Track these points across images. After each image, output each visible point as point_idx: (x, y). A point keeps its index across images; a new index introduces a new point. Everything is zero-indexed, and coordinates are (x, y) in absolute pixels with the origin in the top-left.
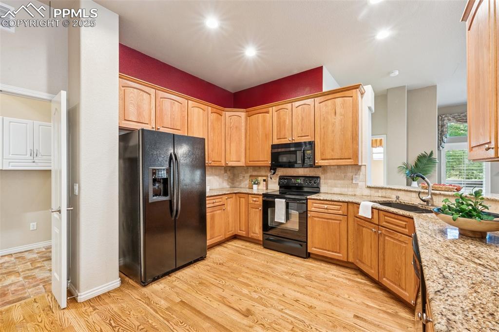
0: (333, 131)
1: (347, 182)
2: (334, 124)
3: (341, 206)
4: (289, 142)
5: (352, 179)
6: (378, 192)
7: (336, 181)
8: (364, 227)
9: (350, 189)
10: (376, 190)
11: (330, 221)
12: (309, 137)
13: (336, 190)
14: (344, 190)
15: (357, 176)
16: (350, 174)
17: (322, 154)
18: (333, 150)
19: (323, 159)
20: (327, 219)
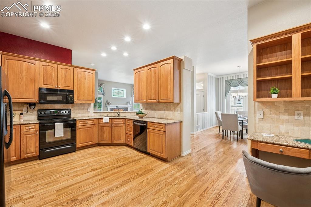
0: (84, 87)
1: (85, 111)
2: (84, 84)
3: (93, 121)
4: (55, 88)
5: (87, 109)
6: (97, 114)
7: (79, 111)
8: (104, 127)
9: (86, 114)
10: (97, 113)
11: (88, 128)
12: (70, 87)
13: (79, 115)
14: (83, 115)
15: (89, 108)
16: (86, 107)
17: (78, 97)
18: (84, 96)
19: (78, 100)
20: (87, 128)
